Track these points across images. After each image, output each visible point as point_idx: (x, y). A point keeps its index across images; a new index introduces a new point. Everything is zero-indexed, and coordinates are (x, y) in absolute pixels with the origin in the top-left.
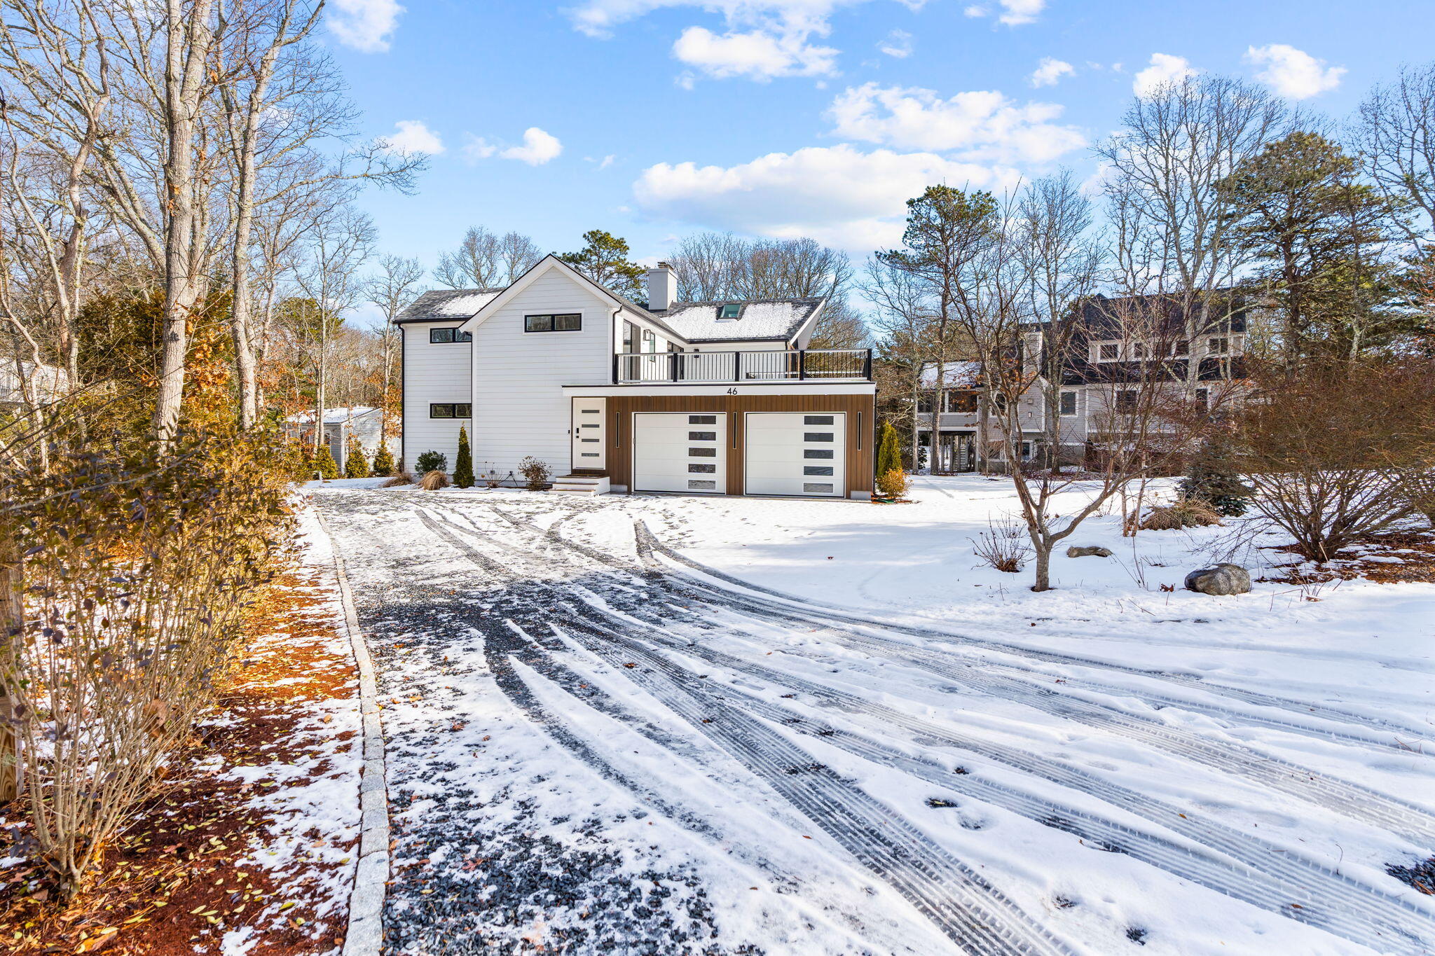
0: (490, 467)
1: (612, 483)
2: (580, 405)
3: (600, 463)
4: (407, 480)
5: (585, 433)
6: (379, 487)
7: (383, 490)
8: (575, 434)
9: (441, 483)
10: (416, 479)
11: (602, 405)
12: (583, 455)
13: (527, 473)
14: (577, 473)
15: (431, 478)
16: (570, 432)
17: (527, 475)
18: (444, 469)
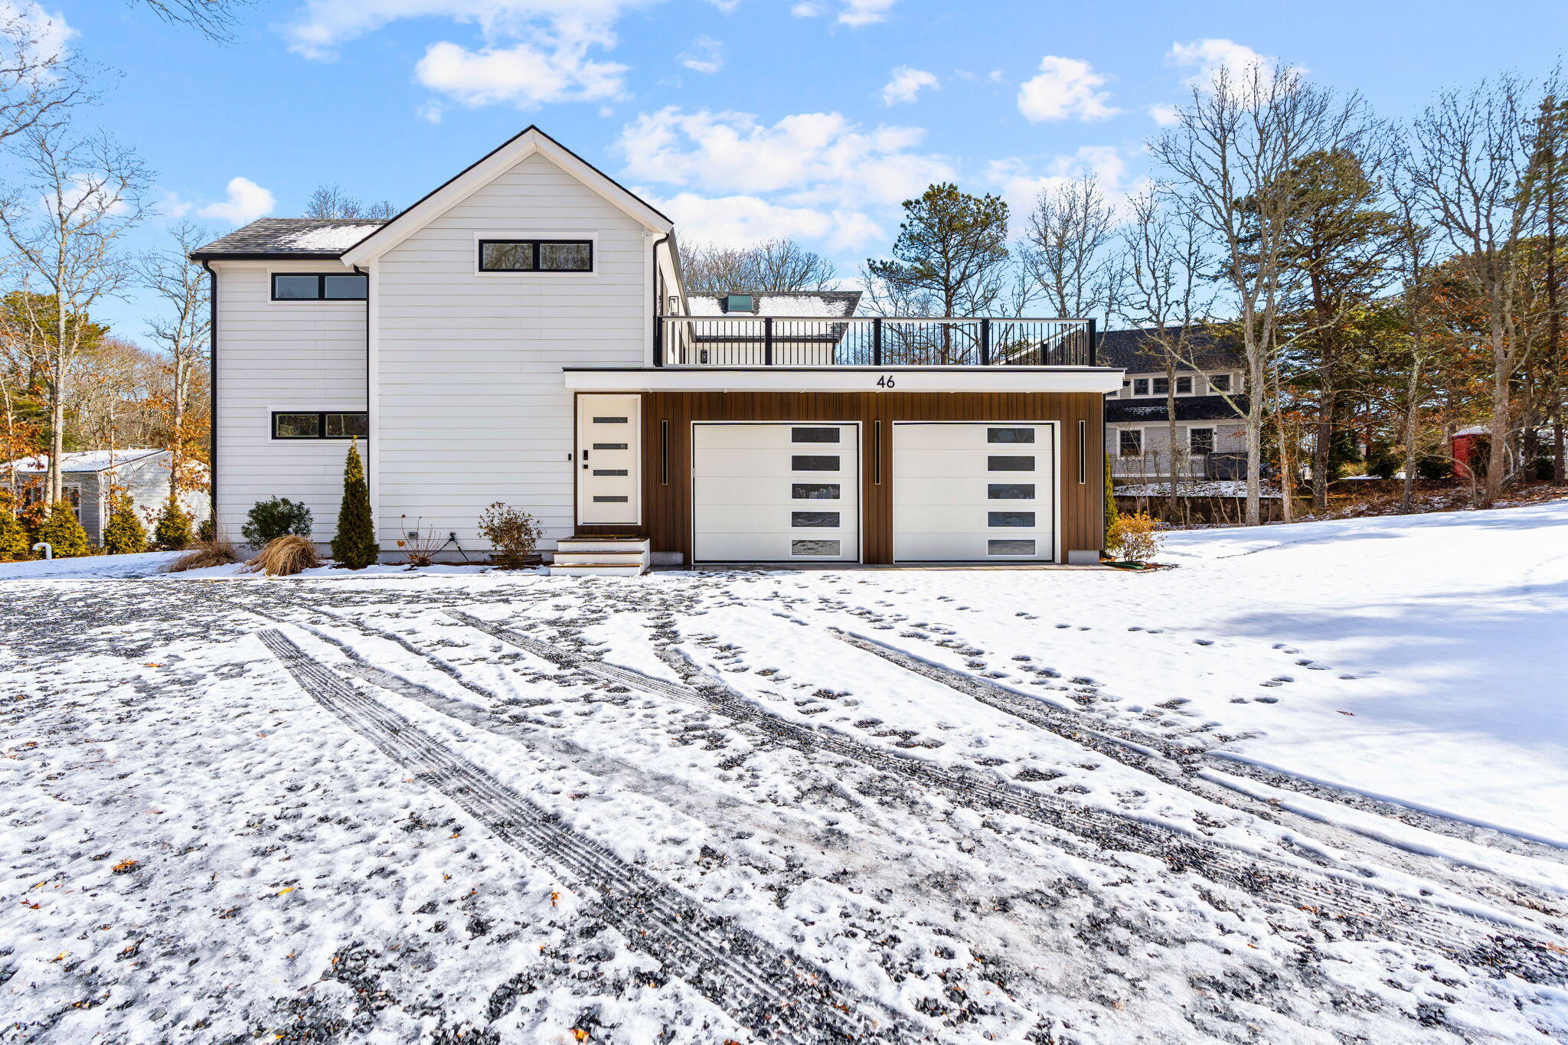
0: (411, 525)
1: (654, 548)
2: (590, 407)
3: (631, 513)
4: (225, 556)
5: (601, 460)
6: (161, 570)
7: (169, 578)
8: (581, 462)
9: (305, 559)
10: (246, 552)
11: (632, 409)
12: (597, 499)
13: (496, 533)
14: (584, 532)
15: (281, 550)
16: (573, 457)
17: (495, 540)
18: (306, 531)
